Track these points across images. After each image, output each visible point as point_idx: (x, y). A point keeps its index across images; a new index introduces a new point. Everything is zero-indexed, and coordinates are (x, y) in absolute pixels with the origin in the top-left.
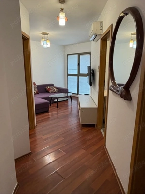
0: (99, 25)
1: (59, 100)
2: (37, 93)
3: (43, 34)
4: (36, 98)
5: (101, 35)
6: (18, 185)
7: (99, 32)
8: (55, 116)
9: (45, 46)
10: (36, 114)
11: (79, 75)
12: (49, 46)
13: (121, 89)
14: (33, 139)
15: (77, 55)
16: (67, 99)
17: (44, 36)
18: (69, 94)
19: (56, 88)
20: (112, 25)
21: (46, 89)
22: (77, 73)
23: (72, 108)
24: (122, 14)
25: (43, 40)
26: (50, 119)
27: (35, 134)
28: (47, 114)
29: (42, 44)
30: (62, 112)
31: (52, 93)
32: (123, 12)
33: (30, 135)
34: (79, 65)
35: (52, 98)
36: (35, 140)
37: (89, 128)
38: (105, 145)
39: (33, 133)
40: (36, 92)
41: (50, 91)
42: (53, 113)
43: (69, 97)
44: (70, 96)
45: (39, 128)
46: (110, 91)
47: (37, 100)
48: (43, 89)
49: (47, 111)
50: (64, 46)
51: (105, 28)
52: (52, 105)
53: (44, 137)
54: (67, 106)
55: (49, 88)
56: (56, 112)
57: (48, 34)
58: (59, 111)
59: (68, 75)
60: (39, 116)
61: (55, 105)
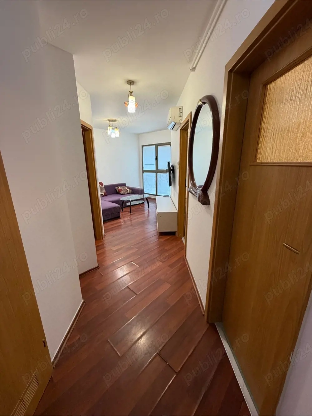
0: (177, 111)
1: (132, 203)
2: (106, 195)
3: (110, 121)
4: (103, 202)
5: (181, 123)
6: (84, 302)
7: (178, 120)
8: (129, 223)
9: (113, 136)
10: (104, 221)
11: (157, 171)
12: (118, 135)
13: (199, 191)
14: (100, 252)
15: (155, 146)
16: (143, 201)
17: (111, 122)
18: (146, 196)
19: (128, 188)
20: (191, 113)
21: (116, 190)
22: (154, 169)
23: (149, 212)
24: (200, 103)
25: (110, 128)
26: (122, 227)
27: (103, 245)
28: (117, 221)
29: (109, 133)
30: (137, 218)
31: (124, 194)
32: (200, 100)
33: (96, 247)
34: (157, 158)
35: (123, 201)
36: (104, 253)
37: (168, 237)
38: (186, 256)
39: (100, 244)
40: (103, 194)
41: (122, 192)
42: (125, 219)
43: (145, 199)
44: (147, 198)
45: (109, 238)
46: (190, 194)
47: (105, 203)
48: (112, 190)
49: (118, 217)
50: (138, 134)
51: (185, 116)
52: (124, 210)
53: (114, 249)
54: (143, 210)
55: (119, 188)
56: (129, 218)
57: (116, 121)
58: (133, 217)
59: (144, 171)
60: (108, 224)
61: (128, 209)
